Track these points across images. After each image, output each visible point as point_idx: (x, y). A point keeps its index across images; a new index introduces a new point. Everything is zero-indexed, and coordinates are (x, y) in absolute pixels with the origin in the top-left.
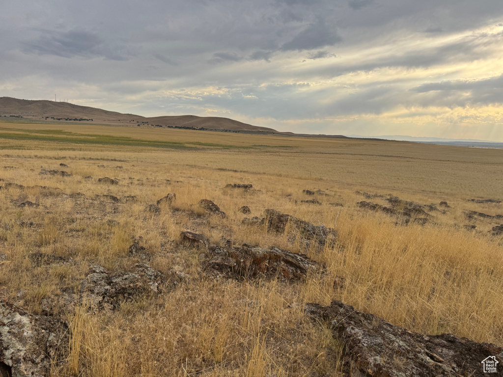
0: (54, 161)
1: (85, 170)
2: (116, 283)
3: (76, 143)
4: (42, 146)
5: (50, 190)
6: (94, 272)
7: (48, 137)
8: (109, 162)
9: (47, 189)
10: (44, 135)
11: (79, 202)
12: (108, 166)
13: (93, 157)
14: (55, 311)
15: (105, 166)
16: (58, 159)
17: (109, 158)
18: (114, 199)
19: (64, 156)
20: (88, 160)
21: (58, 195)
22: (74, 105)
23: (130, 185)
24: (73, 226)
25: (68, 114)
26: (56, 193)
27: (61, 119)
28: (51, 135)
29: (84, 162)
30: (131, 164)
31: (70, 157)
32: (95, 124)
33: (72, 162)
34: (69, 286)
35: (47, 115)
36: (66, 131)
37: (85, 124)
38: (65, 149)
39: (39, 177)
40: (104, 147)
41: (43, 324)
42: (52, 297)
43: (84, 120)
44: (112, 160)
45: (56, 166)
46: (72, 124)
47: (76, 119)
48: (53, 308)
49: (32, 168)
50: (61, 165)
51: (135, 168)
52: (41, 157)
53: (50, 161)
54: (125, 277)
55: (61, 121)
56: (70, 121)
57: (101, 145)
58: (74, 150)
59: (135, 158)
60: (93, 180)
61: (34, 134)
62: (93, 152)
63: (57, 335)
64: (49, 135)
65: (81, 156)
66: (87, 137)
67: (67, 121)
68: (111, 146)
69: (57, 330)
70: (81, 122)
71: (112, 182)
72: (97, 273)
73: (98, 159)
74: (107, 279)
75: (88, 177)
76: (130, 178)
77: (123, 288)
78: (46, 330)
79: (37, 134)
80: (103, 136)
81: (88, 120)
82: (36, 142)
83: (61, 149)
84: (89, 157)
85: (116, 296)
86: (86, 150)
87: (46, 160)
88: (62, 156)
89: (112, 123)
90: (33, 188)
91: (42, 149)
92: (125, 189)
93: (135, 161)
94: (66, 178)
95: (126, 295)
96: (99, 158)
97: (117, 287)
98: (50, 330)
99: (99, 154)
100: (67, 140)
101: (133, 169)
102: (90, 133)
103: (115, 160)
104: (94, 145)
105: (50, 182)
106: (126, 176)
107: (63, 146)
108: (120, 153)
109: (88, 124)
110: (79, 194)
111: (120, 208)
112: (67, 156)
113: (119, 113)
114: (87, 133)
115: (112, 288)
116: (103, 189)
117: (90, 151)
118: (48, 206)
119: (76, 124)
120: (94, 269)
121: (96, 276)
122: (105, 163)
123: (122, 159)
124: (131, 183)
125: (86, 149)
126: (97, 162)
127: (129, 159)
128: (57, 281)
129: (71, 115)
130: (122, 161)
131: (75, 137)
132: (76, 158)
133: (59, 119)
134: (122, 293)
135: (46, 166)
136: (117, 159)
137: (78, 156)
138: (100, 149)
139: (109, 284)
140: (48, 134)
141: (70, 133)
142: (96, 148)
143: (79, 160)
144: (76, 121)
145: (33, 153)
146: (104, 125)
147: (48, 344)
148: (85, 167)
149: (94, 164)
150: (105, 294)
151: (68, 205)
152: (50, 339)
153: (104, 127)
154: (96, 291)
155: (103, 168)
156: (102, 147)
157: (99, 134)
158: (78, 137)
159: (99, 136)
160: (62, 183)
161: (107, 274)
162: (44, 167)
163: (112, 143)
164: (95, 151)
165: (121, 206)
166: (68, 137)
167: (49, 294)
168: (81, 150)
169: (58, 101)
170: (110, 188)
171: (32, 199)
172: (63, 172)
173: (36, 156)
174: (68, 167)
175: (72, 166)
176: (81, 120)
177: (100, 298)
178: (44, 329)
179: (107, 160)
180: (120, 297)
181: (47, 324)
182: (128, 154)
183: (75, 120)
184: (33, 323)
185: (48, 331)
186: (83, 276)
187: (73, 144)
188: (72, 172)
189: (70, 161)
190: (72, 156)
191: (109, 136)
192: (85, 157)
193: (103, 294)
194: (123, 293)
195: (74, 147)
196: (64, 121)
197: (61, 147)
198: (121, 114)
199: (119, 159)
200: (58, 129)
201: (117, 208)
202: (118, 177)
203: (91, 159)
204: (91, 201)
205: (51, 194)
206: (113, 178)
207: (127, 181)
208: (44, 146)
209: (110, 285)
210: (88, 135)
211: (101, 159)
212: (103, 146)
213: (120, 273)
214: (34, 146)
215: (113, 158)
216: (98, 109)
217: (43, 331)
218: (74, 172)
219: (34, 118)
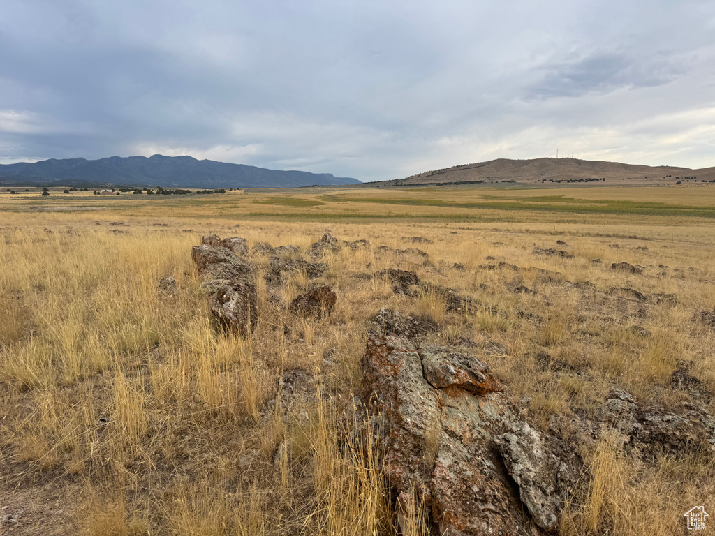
0: (549, 237)
1: (591, 251)
2: (652, 424)
3: (579, 213)
4: (535, 218)
5: (550, 275)
6: (617, 397)
7: (543, 205)
8: (624, 240)
9: (545, 272)
10: (539, 203)
11: (587, 295)
12: (624, 246)
13: (601, 233)
14: (566, 436)
15: (620, 246)
16: (554, 235)
17: (626, 234)
18: (638, 295)
19: (562, 230)
20: (594, 236)
21: (559, 282)
22: (581, 161)
23: (661, 277)
24: (583, 326)
25: (571, 174)
26: (556, 279)
27: (562, 181)
28: (547, 203)
29: (589, 239)
30: (662, 244)
31: (569, 232)
32: (607, 186)
33: (571, 239)
34: (583, 408)
35: (543, 177)
36: (566, 197)
37: (594, 186)
38: (563, 222)
39: (533, 257)
40: (619, 218)
41: (554, 448)
42: (561, 415)
43: (593, 180)
44: (630, 237)
45: (552, 243)
46: (576, 187)
47: (581, 180)
48: (563, 431)
49: (523, 245)
50: (559, 242)
51: (668, 251)
52: (533, 232)
53: (544, 237)
54: (667, 417)
55: (561, 183)
56: (573, 183)
57: (614, 215)
58: (575, 222)
59: (667, 234)
60: (603, 265)
61: (526, 203)
62: (602, 226)
63: (570, 467)
64: (545, 203)
65: (585, 231)
66: (594, 204)
67: (569, 183)
68: (629, 217)
69: (570, 462)
70: (589, 183)
71: (634, 270)
72: (621, 399)
73: (609, 236)
74: (637, 414)
75: (597, 261)
76: (660, 266)
77: (663, 434)
78: (557, 456)
79: (530, 202)
80: (618, 202)
81: (598, 180)
82: (528, 213)
83: (558, 222)
84: (596, 232)
85: (650, 442)
86: (592, 223)
87: (539, 235)
88: (559, 231)
89: (634, 183)
90: (529, 270)
91: (535, 221)
92: (654, 282)
93: (668, 239)
94: (567, 261)
95: (667, 446)
96: (611, 234)
97: (653, 429)
98: (563, 459)
99: (612, 229)
100: (568, 209)
101: (664, 252)
102: (599, 199)
103: (635, 238)
104: (604, 215)
105: (549, 265)
106: (655, 263)
107: (562, 217)
108: (643, 227)
109: (597, 186)
110: (587, 283)
111: (650, 310)
112: (566, 231)
113: (647, 166)
114: (595, 199)
115: (645, 429)
116: (620, 279)
117: (597, 223)
118: (548, 295)
119: (581, 186)
120: (616, 393)
121: (620, 405)
122: (620, 242)
123: (647, 237)
124: (663, 274)
125: (592, 221)
126: (607, 239)
127: (657, 237)
128: (566, 395)
129: (575, 175)
130: (646, 239)
131: (578, 204)
132: (577, 233)
133: (559, 182)
134: (661, 441)
135: (539, 243)
136: (638, 236)
137: (580, 231)
138: (612, 220)
139: (641, 421)
140: (543, 201)
141: (572, 200)
142: (607, 219)
143: (582, 236)
144: (581, 183)
145: (524, 226)
146: (621, 185)
147: (559, 476)
148: (590, 246)
149: (603, 242)
150: (635, 434)
151: (574, 296)
152: (562, 470)
153: (621, 188)
154: (620, 425)
155: (616, 249)
156: (615, 218)
157: (612, 199)
158: (583, 204)
159: (612, 202)
160: (562, 266)
161: (637, 405)
162: (537, 244)
163: (632, 213)
164: (604, 224)
165: (650, 308)
166: (569, 204)
167: (557, 410)
168: (584, 223)
169: (560, 157)
170: (629, 279)
171: (528, 284)
172: (562, 252)
173: (527, 231)
174: (567, 245)
175: (572, 245)
176: (589, 180)
177: (627, 439)
178: (555, 454)
179: (623, 237)
180: (657, 445)
181: (559, 449)
182: (657, 229)
183: (579, 181)
184: (543, 441)
185: (559, 458)
186: (602, 400)
187: (575, 214)
188: (573, 252)
189: (569, 237)
190: (572, 231)
191: (629, 202)
192: (590, 232)
193: (630, 434)
194: (663, 442)
195: (575, 219)
196: (566, 183)
197: (559, 219)
198: (650, 167)
199: (642, 236)
200: (557, 195)
201: (644, 311)
202: (641, 263)
203: (598, 235)
204: (604, 295)
205: (551, 280)
206: (633, 265)
207: (656, 271)
208: (537, 218)
209: (642, 423)
210: (597, 202)
211: (614, 235)
212: (617, 216)
213: (657, 410)
214: (525, 218)
215: (632, 235)
216: (614, 163)
217: (554, 456)
218: (576, 252)
219: (528, 182)
